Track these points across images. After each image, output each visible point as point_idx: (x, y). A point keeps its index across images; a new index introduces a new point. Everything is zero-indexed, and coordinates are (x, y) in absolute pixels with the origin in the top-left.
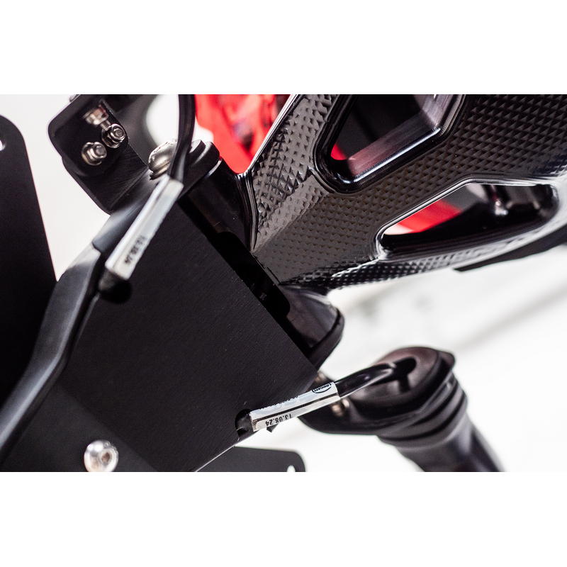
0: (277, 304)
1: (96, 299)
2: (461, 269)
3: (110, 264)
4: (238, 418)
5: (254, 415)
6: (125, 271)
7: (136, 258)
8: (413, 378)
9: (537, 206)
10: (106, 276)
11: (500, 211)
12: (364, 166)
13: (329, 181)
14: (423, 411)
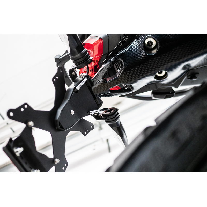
0: (94, 97)
1: (74, 92)
2: (120, 96)
3: (76, 88)
4: (88, 112)
5: (90, 112)
6: (78, 89)
7: (80, 88)
8: (112, 111)
9: (131, 88)
10: (76, 90)
11: (126, 89)
12: (108, 80)
13: (104, 81)
14: (113, 116)
